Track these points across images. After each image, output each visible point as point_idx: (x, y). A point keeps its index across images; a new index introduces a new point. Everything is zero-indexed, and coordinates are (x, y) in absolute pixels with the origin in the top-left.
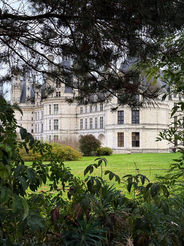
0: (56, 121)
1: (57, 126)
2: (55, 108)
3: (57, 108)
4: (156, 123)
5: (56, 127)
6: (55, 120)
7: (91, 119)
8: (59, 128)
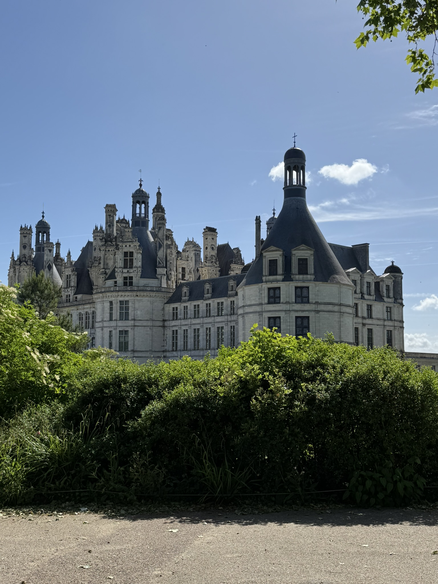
0: (124, 333)
1: (126, 344)
2: (121, 308)
3: (127, 309)
5: (124, 346)
6: (121, 332)
7: (197, 330)
8: (130, 348)
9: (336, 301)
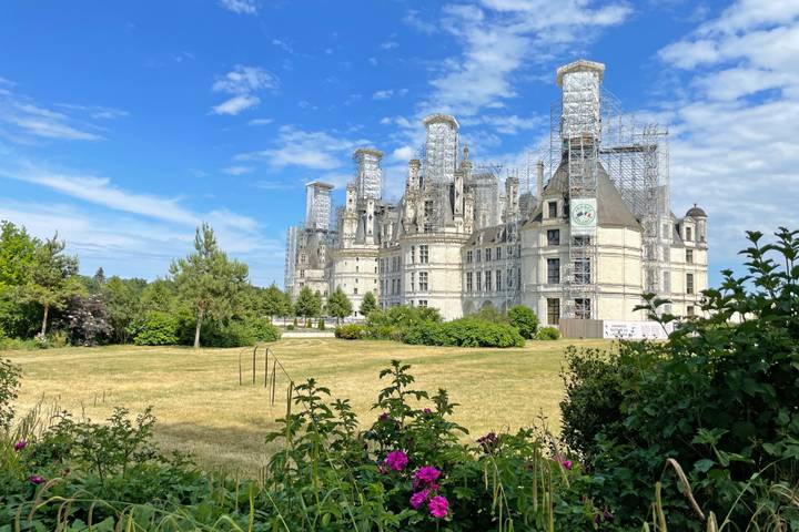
0: (424, 275)
1: (426, 284)
2: (422, 252)
3: (427, 252)
4: (620, 282)
5: (424, 286)
6: (421, 274)
7: (488, 274)
8: (429, 288)
9: (619, 243)
